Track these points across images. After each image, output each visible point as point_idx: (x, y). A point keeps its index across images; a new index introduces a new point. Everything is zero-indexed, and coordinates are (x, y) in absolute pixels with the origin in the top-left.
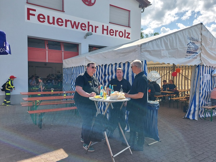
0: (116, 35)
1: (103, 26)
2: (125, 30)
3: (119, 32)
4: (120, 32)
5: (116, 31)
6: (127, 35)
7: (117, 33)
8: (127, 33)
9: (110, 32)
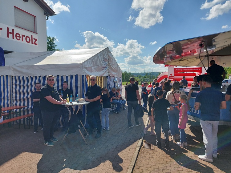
0: (22, 40)
1: (8, 28)
2: (32, 36)
3: (25, 37)
4: (27, 37)
5: (23, 36)
6: (34, 41)
7: (24, 38)
8: (34, 39)
9: (16, 36)
